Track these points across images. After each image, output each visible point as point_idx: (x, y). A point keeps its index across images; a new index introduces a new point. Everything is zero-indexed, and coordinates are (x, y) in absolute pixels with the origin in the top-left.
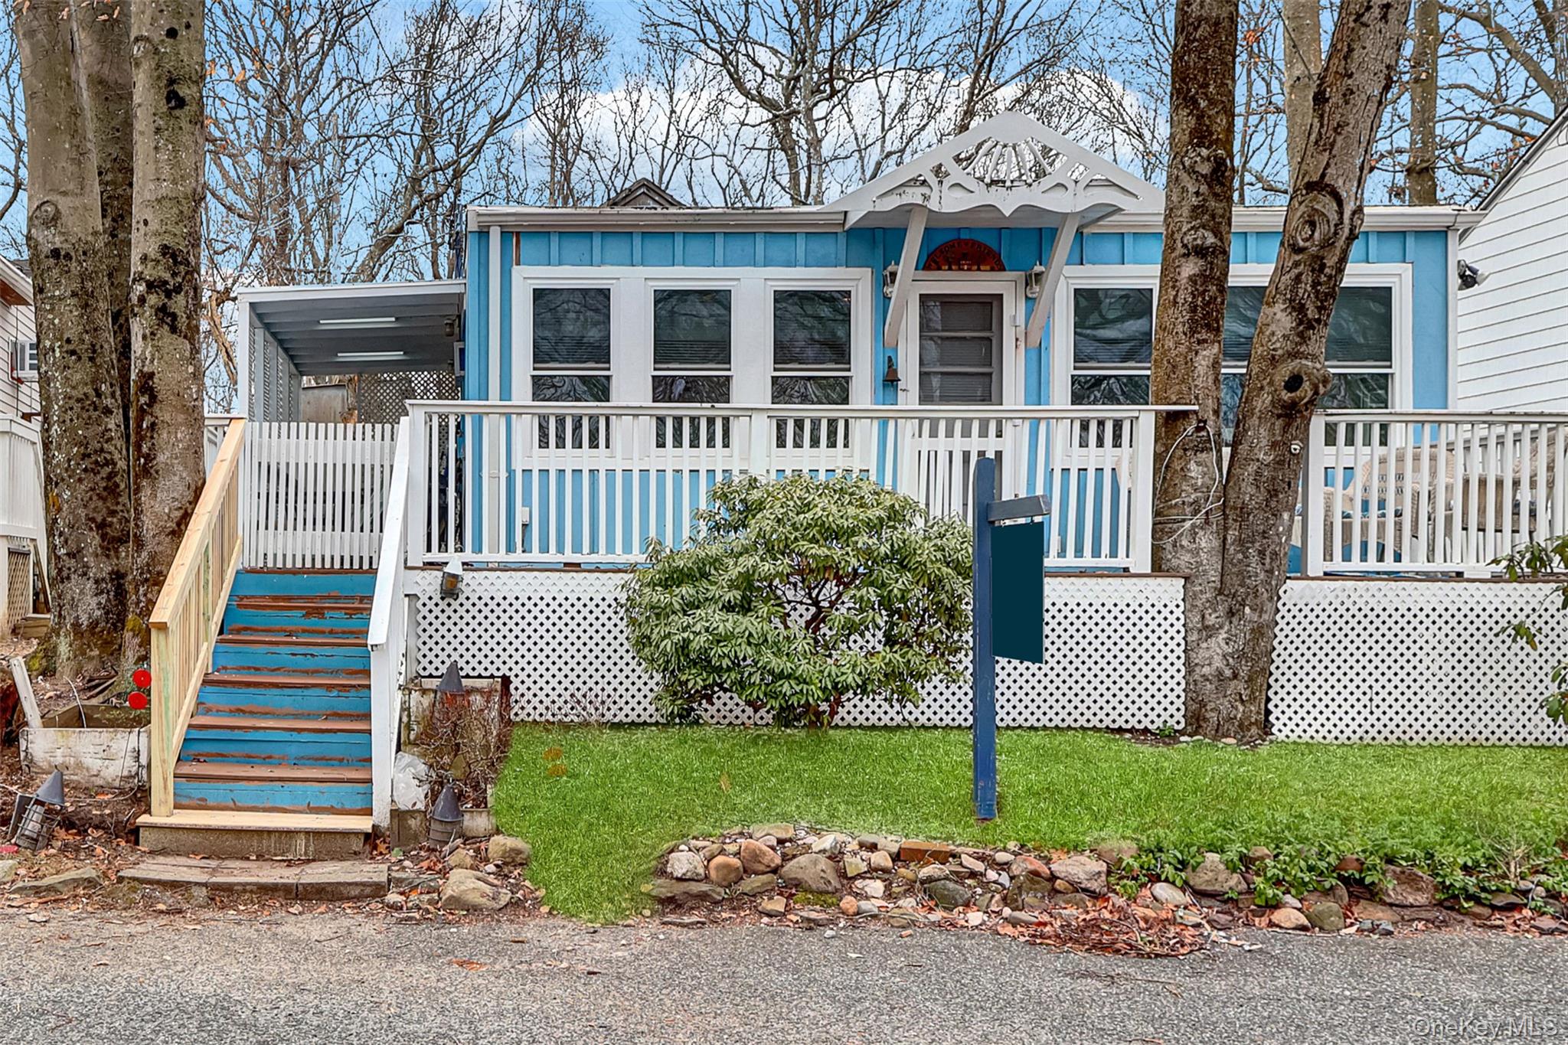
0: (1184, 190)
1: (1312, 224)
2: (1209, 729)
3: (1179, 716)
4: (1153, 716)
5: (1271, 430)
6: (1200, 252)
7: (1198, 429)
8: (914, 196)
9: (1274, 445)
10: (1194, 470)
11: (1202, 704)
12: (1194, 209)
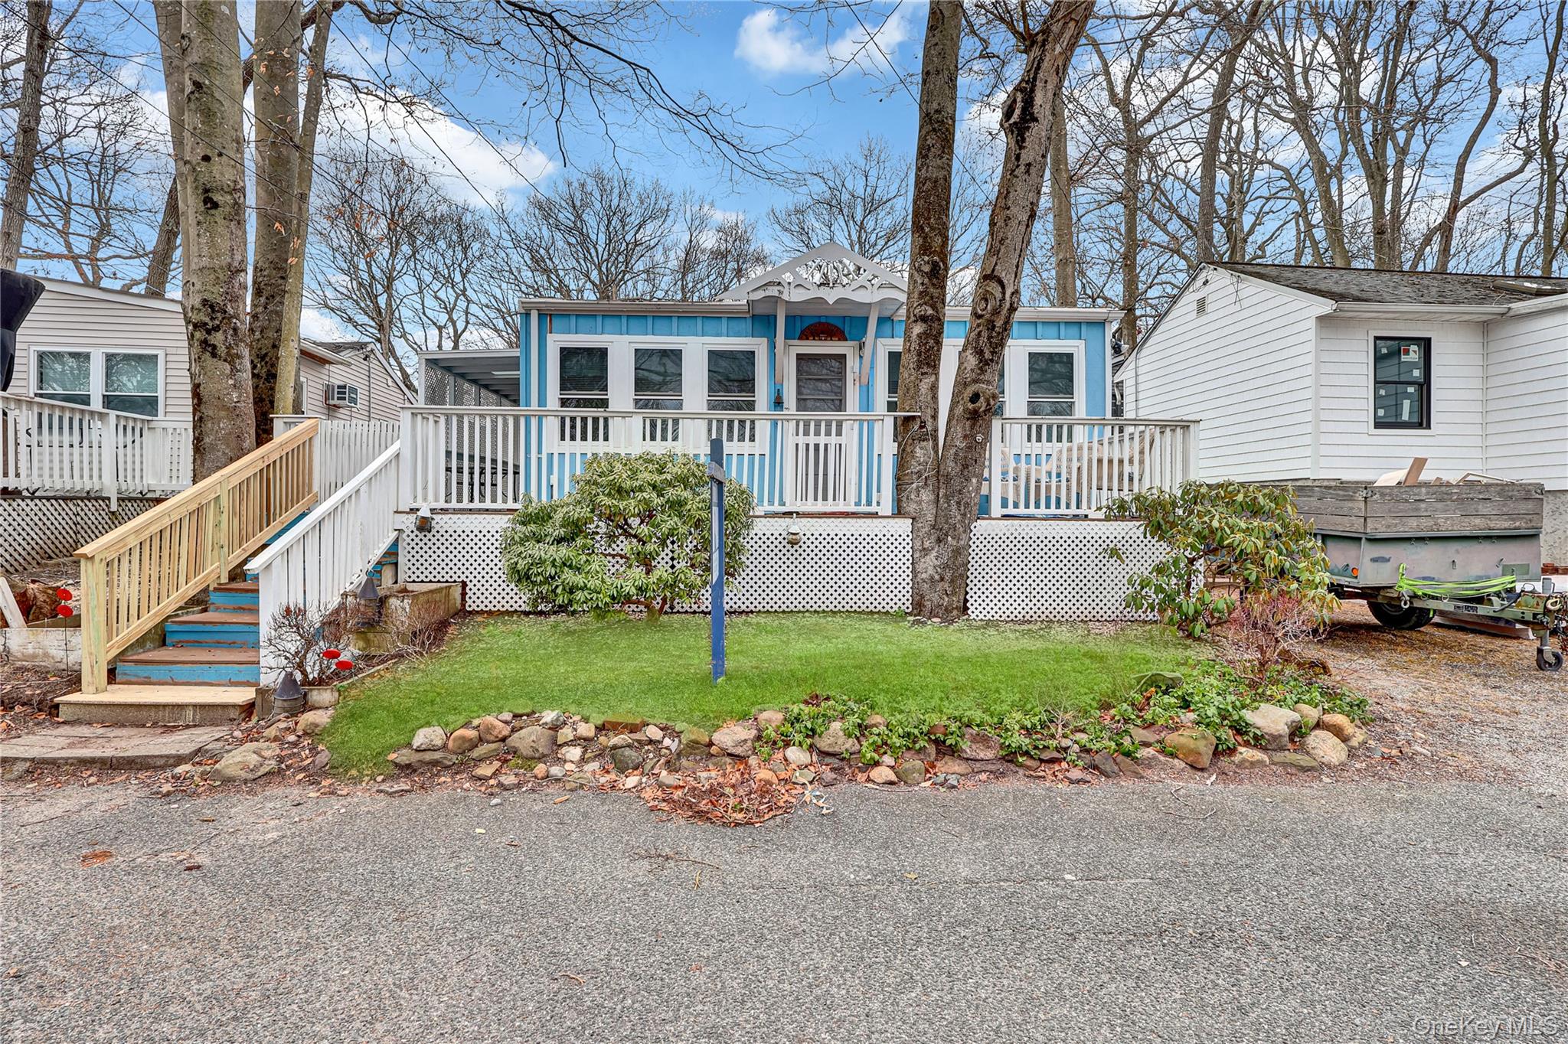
0: (915, 282)
1: (986, 300)
2: (926, 611)
3: (908, 604)
4: (892, 604)
5: (964, 428)
6: (924, 319)
7: (921, 427)
8: (773, 291)
9: (965, 437)
10: (919, 452)
11: (922, 597)
12: (921, 293)
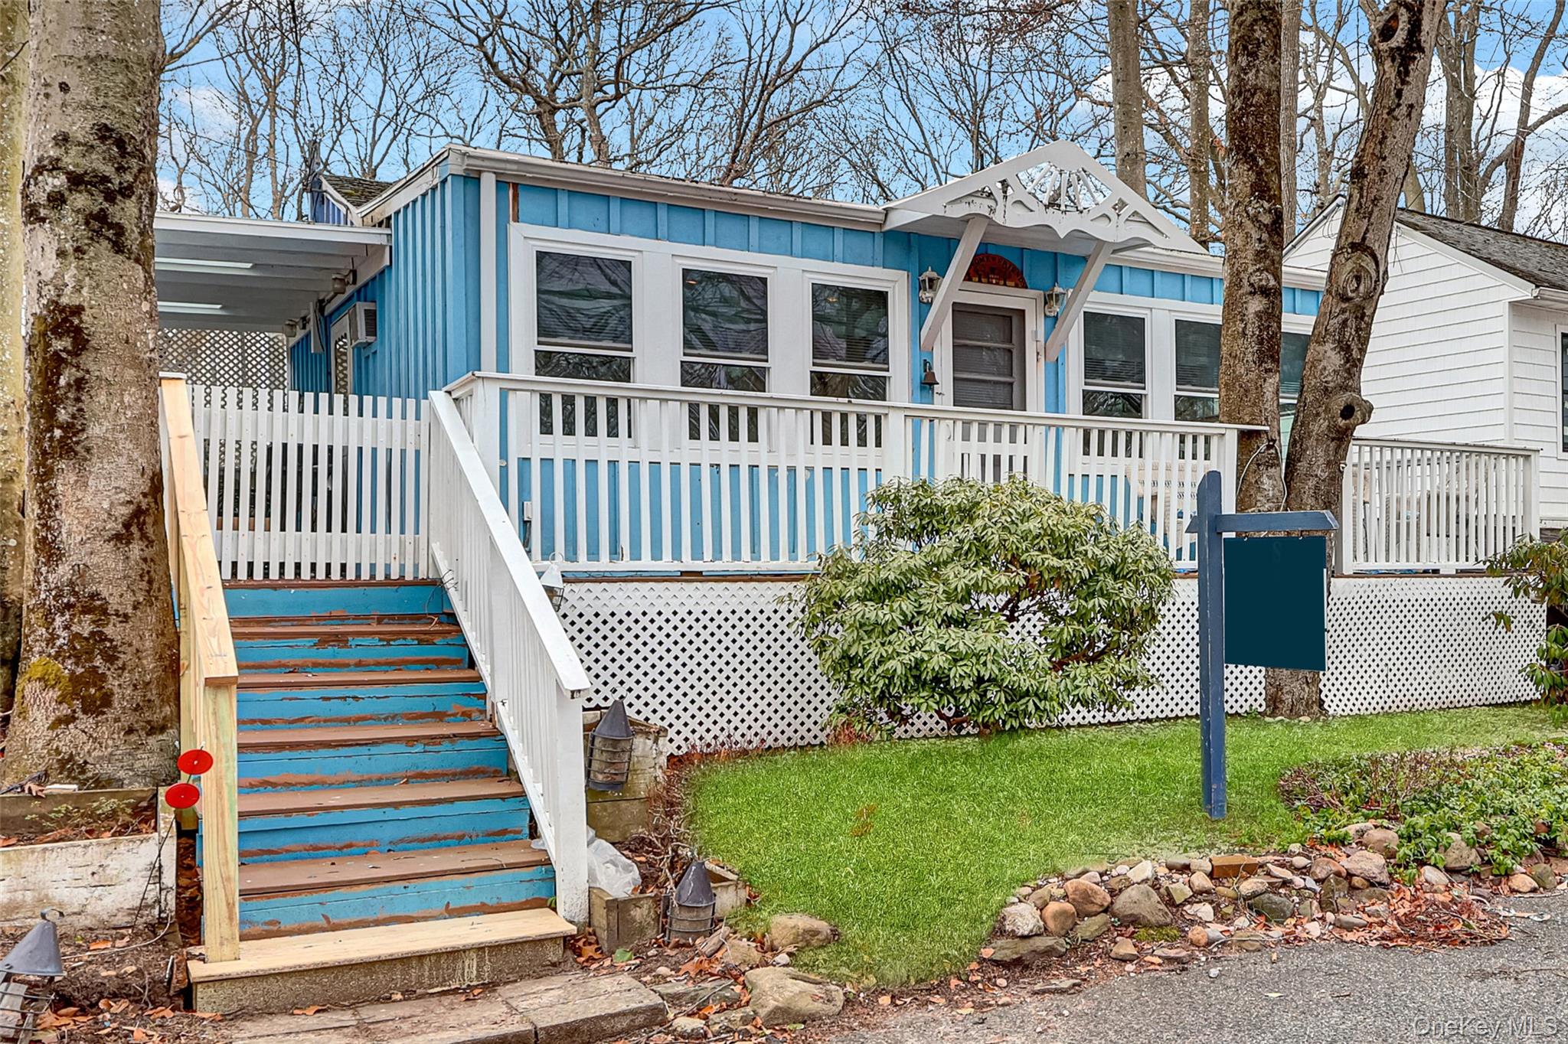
0: (1248, 235)
1: (1358, 279)
2: (1285, 708)
3: (1261, 700)
4: (1241, 701)
5: (1326, 451)
6: (1265, 292)
7: (1269, 447)
8: (981, 206)
9: (1328, 463)
10: (1267, 483)
11: (1279, 688)
12: (1258, 253)
